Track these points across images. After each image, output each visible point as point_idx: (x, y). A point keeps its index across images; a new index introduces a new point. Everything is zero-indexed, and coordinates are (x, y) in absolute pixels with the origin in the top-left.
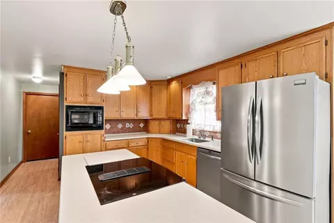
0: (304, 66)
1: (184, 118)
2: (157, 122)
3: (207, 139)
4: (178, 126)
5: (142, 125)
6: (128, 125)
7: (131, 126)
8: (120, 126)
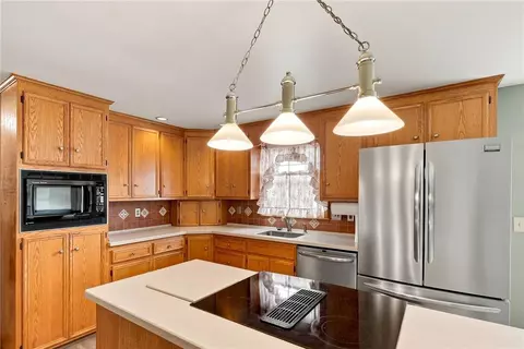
0: (461, 128)
1: (252, 198)
2: (194, 206)
3: (294, 231)
4: (232, 211)
5: (163, 211)
6: (138, 213)
7: (145, 213)
8: (124, 214)
